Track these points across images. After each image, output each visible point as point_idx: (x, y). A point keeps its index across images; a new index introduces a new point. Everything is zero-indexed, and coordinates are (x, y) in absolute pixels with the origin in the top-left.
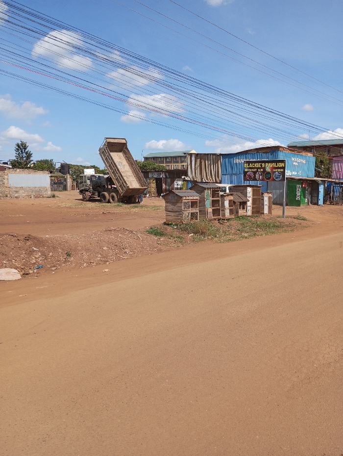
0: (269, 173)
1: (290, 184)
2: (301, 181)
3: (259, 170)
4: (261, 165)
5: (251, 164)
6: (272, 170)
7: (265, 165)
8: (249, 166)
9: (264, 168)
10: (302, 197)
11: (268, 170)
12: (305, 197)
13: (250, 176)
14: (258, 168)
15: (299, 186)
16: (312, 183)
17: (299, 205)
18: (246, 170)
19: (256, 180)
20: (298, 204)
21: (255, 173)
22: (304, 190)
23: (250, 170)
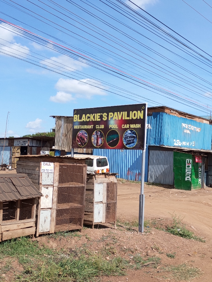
0: (114, 132)
1: (178, 158)
2: (192, 154)
3: (97, 127)
4: (101, 117)
5: (84, 115)
6: (120, 126)
7: (108, 116)
8: (80, 118)
9: (106, 123)
10: (194, 176)
11: (113, 125)
12: (197, 177)
13: (82, 139)
14: (95, 123)
15: (189, 161)
16: (207, 157)
17: (189, 188)
18: (76, 127)
19: (92, 147)
20: (188, 186)
21: (90, 132)
22: (196, 166)
23: (82, 127)
